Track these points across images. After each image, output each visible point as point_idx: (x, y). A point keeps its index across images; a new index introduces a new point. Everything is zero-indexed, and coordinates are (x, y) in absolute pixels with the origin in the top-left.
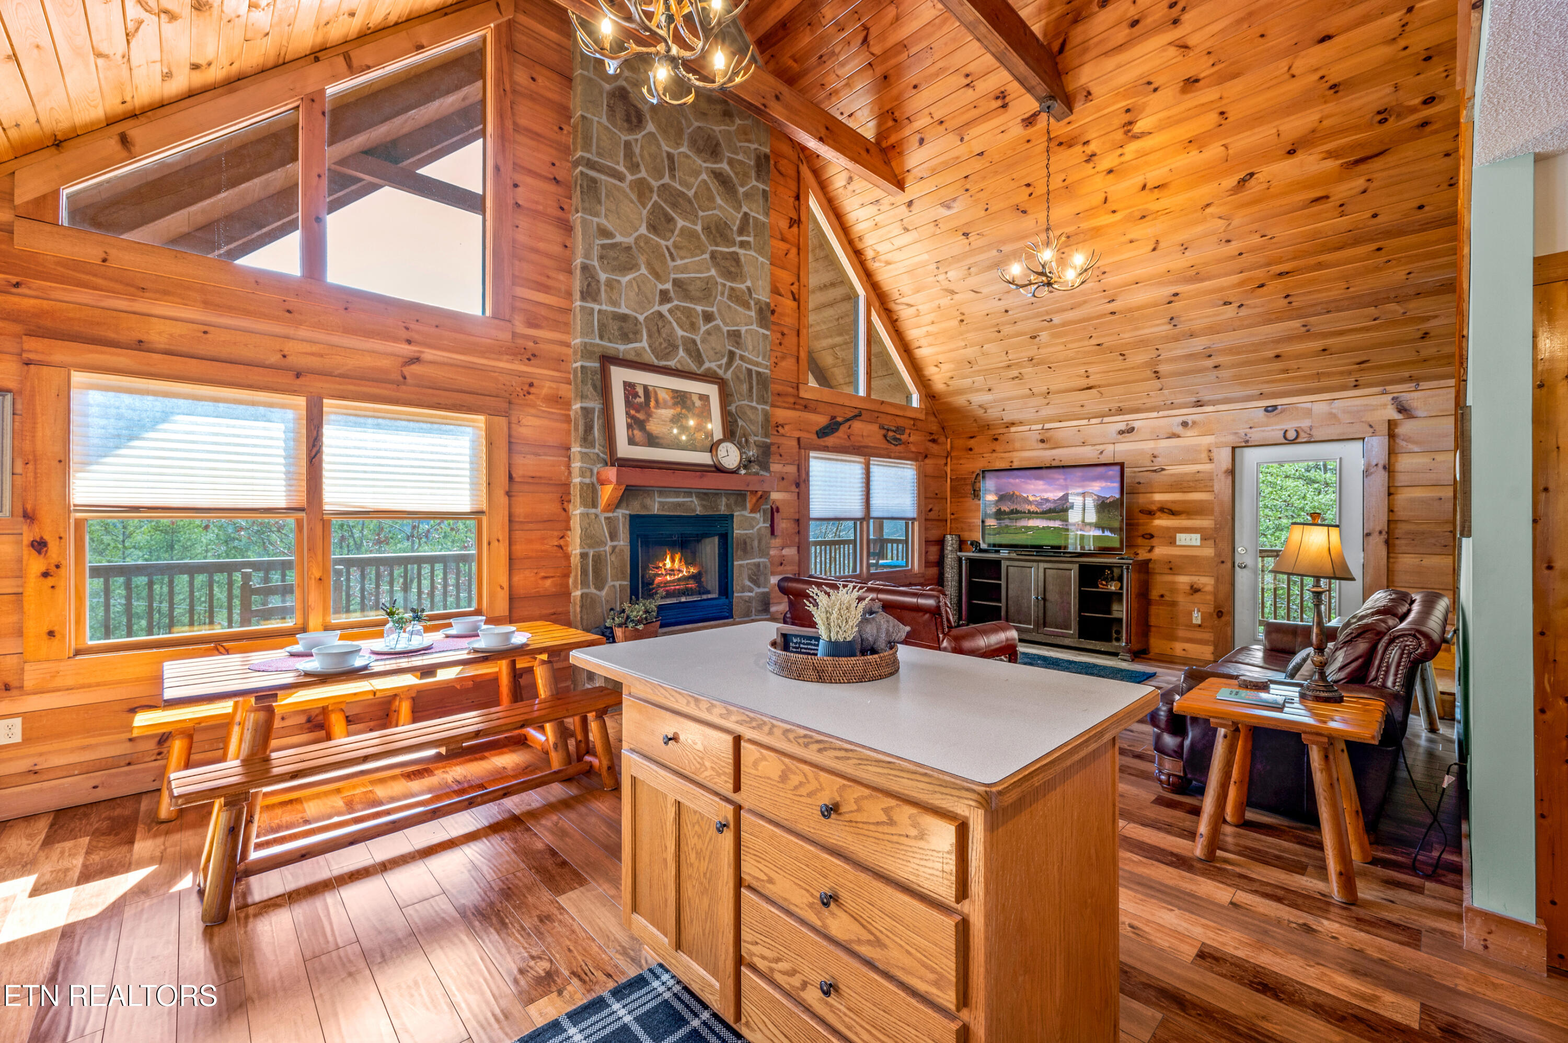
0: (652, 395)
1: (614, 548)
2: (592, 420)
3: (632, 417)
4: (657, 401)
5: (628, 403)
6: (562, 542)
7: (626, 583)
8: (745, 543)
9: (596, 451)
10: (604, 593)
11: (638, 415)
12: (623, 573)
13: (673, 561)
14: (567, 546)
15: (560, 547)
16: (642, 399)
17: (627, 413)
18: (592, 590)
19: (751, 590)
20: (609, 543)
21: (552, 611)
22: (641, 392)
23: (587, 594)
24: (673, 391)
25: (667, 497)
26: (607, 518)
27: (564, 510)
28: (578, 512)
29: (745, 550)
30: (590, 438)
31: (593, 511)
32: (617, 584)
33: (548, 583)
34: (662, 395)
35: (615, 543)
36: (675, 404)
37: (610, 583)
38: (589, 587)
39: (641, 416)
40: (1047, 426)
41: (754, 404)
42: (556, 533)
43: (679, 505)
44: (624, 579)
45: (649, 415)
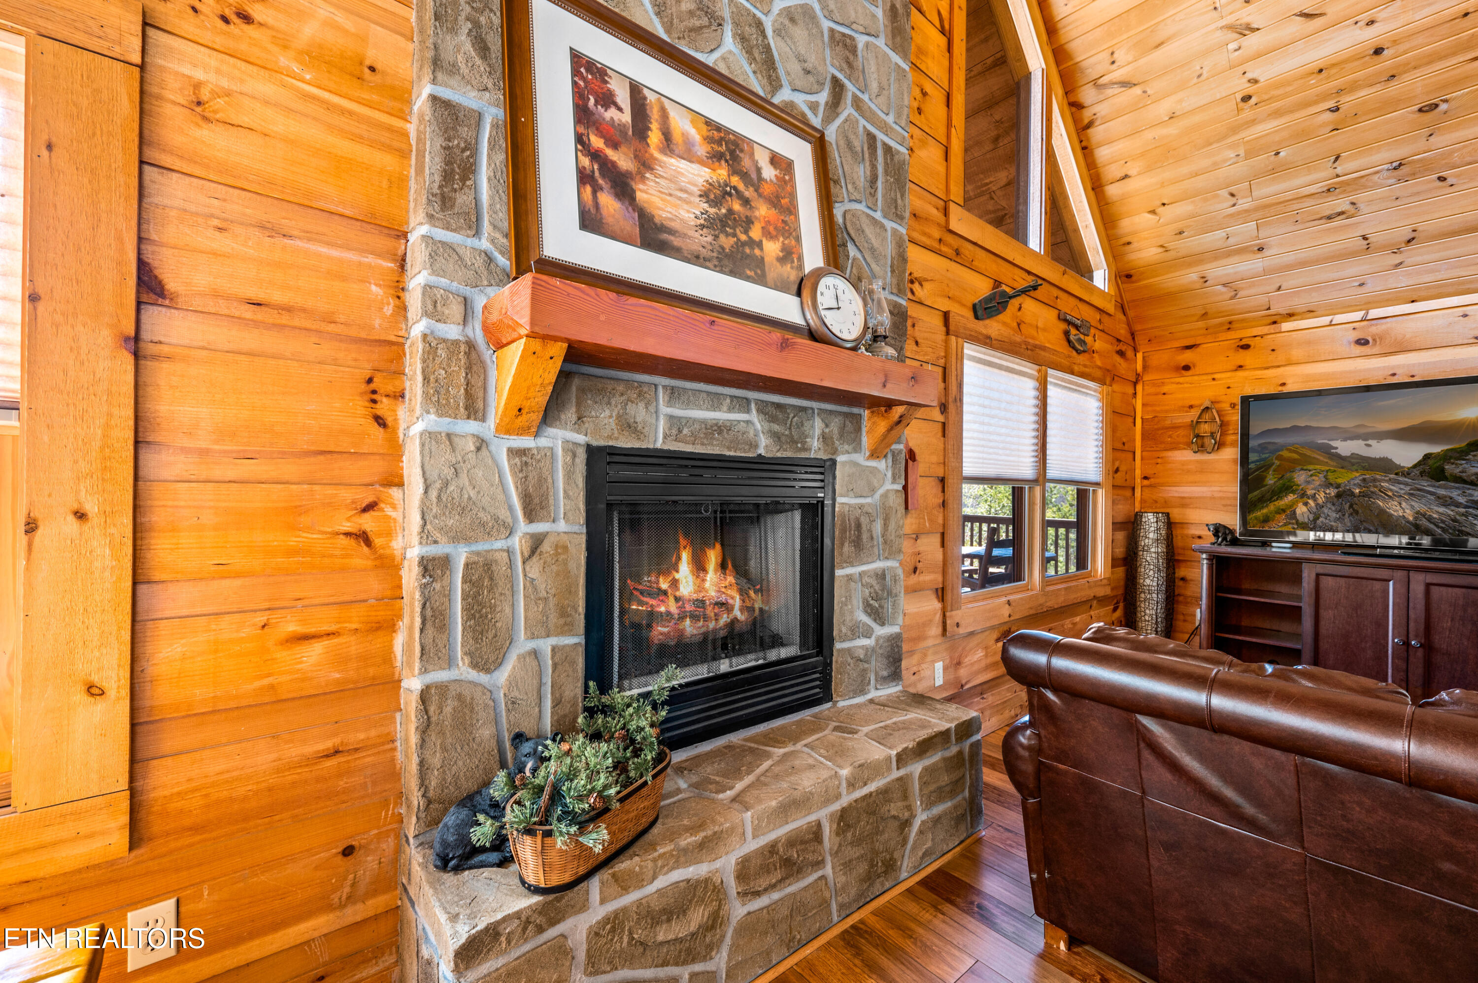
0: (654, 114)
1: (536, 543)
2: (472, 148)
3: (595, 156)
4: (667, 135)
5: (582, 115)
6: (367, 522)
7: (575, 640)
8: (859, 526)
9: (484, 244)
10: (502, 676)
11: (610, 153)
12: (563, 613)
13: (699, 567)
14: (389, 534)
15: (364, 538)
16: (626, 117)
17: (580, 139)
18: (463, 671)
19: (868, 634)
20: (523, 528)
21: (328, 744)
22: (623, 97)
23: (442, 688)
24: (709, 122)
25: (688, 405)
26: (515, 453)
27: (380, 421)
28: (418, 428)
29: (858, 544)
30: (463, 199)
31: (472, 427)
32: (546, 645)
33: (315, 652)
34: (681, 124)
35: (539, 527)
36: (717, 157)
37: (523, 644)
38: (450, 663)
39: (622, 160)
40: (1374, 313)
41: (878, 215)
42: (347, 495)
43: (719, 428)
44: (566, 629)
45: (646, 165)
